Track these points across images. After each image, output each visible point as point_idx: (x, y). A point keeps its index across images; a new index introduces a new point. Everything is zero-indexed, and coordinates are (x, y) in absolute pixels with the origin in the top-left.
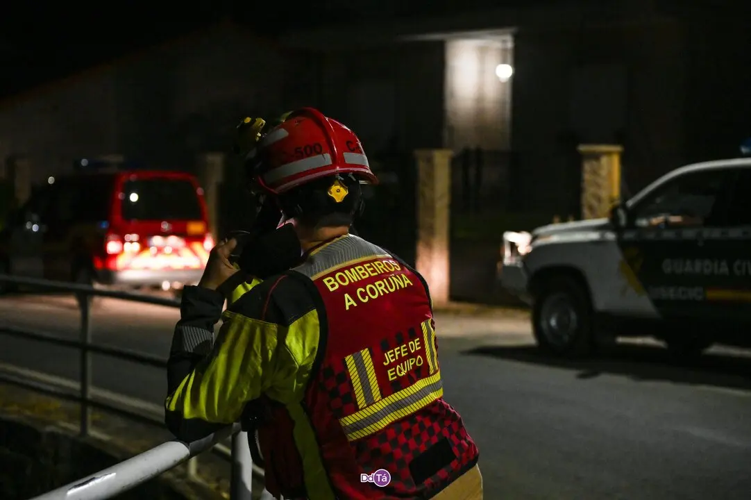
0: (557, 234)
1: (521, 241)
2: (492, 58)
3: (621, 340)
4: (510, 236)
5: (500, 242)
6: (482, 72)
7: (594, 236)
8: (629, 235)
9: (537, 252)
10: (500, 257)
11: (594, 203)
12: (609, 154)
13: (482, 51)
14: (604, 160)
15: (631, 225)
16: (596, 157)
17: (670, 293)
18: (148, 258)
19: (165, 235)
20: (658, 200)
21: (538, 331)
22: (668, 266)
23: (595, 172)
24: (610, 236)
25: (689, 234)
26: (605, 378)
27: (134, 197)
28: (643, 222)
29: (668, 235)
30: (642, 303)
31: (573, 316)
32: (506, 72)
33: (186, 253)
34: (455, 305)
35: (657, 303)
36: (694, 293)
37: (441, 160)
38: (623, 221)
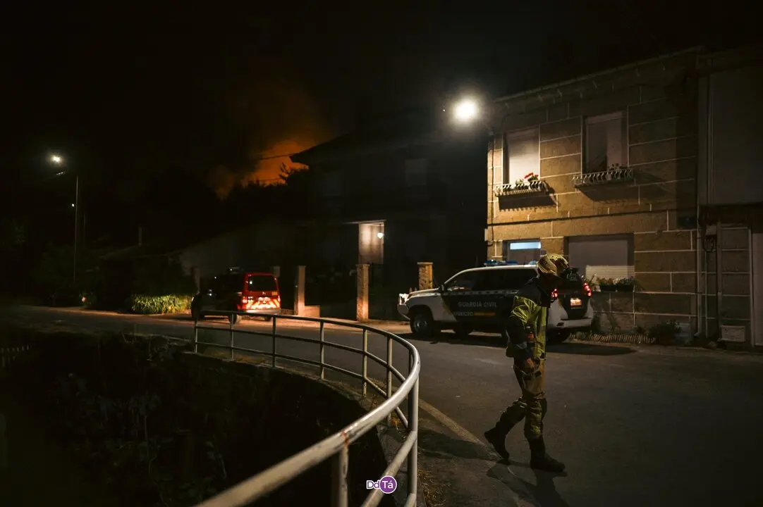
0: (417, 294)
1: (405, 296)
2: (375, 231)
3: (442, 331)
4: (401, 295)
5: (398, 296)
6: (372, 236)
7: (433, 294)
8: (445, 294)
9: (411, 301)
10: (399, 303)
11: (423, 282)
12: (428, 265)
13: (372, 228)
14: (427, 267)
15: (446, 290)
16: (424, 266)
17: (461, 314)
18: (257, 305)
19: (264, 296)
20: (455, 282)
21: (412, 328)
22: (460, 304)
23: (424, 272)
24: (439, 294)
25: (467, 293)
26: (439, 343)
27: (251, 283)
28: (450, 289)
29: (460, 294)
30: (451, 318)
31: (426, 323)
32: (381, 235)
33: (271, 303)
34: (370, 320)
35: (456, 317)
36: (470, 314)
37: (366, 267)
38: (443, 289)
